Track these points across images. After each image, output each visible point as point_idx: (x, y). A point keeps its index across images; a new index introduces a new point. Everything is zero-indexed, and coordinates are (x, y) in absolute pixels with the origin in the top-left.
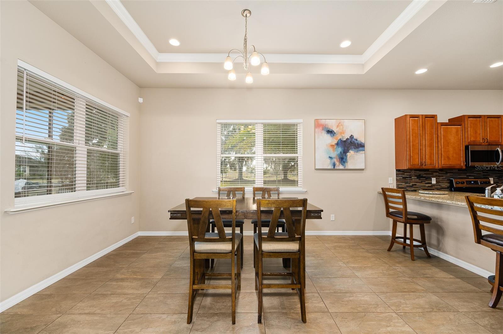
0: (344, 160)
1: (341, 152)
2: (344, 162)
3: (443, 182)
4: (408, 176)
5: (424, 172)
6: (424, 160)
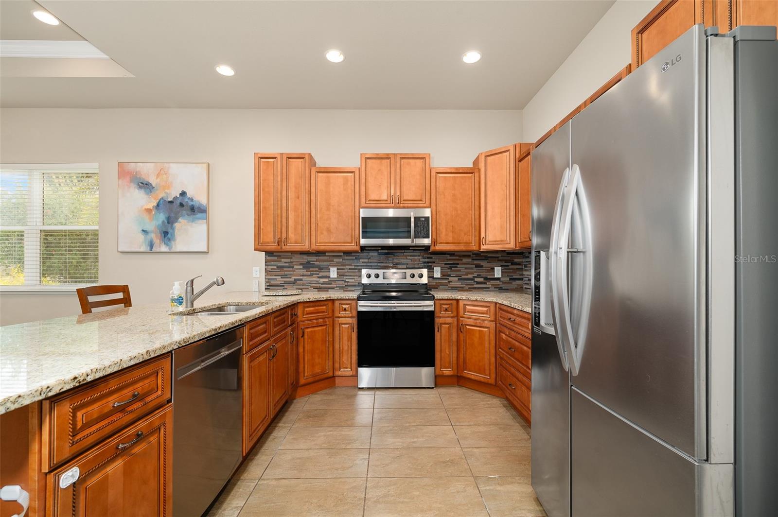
0: (169, 236)
1: (163, 222)
2: (169, 240)
3: (351, 276)
4: (287, 264)
5: (317, 258)
6: (284, 236)
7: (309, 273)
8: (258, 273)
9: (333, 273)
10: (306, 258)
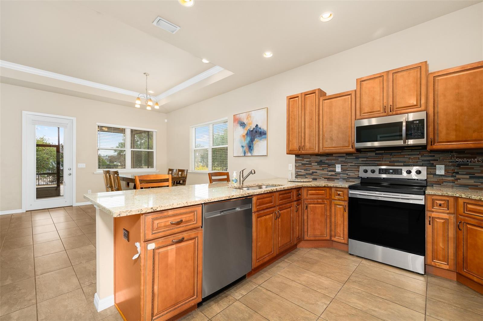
0: (251, 148)
1: (249, 141)
2: (251, 150)
4: (308, 162)
5: (327, 158)
6: (303, 144)
7: (321, 168)
8: (291, 167)
9: (338, 168)
10: (319, 158)
